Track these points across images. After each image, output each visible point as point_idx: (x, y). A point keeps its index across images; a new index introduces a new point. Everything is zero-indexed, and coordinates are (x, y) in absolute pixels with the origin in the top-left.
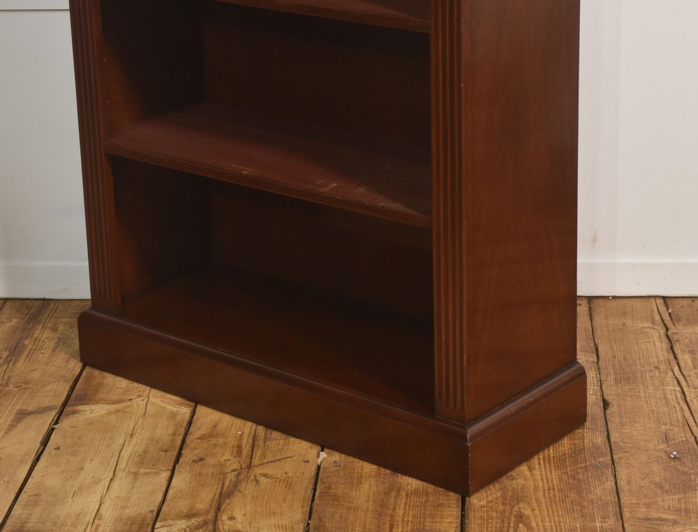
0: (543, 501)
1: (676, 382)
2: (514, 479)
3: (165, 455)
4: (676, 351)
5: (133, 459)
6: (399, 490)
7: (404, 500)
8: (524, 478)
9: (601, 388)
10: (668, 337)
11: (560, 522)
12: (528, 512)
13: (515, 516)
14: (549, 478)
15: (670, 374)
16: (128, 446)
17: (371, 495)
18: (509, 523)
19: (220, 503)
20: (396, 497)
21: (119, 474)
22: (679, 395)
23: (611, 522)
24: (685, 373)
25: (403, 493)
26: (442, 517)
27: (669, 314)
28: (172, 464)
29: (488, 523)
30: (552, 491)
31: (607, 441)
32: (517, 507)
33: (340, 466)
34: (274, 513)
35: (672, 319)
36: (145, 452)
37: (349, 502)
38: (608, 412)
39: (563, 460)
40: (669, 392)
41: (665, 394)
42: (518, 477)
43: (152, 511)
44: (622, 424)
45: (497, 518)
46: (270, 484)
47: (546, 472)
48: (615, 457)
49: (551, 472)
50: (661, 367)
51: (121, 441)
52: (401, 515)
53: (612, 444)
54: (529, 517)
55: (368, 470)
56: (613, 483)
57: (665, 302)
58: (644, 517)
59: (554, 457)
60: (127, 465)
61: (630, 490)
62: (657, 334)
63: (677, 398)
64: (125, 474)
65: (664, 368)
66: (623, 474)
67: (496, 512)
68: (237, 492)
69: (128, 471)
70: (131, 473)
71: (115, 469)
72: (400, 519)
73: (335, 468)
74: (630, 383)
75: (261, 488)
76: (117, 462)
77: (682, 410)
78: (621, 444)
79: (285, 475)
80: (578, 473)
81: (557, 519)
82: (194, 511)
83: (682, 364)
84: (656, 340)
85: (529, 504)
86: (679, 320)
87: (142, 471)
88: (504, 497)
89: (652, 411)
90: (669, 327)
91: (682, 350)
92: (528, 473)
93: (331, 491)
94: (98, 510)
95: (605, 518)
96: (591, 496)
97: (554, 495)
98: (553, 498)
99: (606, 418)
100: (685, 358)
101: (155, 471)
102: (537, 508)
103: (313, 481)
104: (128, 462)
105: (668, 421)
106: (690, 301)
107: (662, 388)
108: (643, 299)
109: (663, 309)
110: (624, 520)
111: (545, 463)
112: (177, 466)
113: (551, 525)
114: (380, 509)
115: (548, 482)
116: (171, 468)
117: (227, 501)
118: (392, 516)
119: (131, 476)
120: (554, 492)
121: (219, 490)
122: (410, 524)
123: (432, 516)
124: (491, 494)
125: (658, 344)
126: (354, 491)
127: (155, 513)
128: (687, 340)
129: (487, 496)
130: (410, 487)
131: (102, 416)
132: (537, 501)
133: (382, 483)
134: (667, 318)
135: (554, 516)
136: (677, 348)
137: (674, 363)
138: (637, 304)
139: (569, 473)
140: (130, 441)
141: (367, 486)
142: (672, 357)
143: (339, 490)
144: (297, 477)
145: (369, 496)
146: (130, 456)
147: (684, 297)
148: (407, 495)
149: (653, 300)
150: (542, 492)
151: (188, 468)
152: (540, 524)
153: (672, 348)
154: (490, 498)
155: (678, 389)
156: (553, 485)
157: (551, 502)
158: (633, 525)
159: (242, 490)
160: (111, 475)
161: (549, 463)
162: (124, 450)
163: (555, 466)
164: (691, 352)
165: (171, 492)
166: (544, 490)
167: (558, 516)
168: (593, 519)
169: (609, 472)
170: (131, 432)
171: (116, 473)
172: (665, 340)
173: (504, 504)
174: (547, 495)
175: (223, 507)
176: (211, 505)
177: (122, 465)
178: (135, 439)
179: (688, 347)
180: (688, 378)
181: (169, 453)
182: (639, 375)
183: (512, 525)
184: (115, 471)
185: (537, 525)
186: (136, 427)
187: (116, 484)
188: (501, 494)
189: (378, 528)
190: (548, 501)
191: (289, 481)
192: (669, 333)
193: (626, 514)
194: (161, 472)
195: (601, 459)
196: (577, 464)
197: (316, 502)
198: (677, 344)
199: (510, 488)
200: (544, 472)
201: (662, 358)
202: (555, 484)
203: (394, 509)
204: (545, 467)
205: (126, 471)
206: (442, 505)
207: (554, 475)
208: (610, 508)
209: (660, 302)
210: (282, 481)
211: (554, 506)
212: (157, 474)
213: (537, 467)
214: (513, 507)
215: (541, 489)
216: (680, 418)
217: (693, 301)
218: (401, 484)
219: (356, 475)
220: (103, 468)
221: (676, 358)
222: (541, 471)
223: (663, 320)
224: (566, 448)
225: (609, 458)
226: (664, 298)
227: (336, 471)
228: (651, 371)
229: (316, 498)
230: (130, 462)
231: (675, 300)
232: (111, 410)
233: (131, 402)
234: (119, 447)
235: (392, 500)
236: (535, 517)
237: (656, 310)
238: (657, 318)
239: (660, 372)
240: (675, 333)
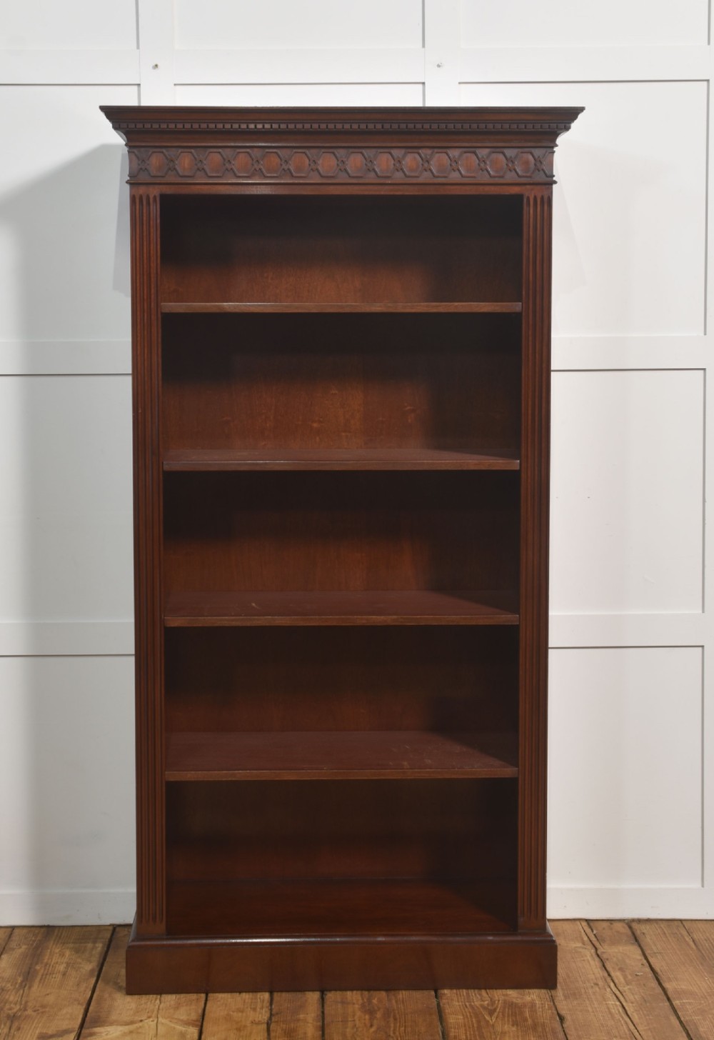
1: (615, 998)
4: (608, 968)
9: (555, 1002)
10: (598, 955)
15: (608, 990)
22: (621, 1009)
24: (620, 989)
27: (595, 935)
35: (598, 940)
38: (565, 1025)
40: (611, 1006)
41: (608, 1008)
50: (600, 983)
57: (588, 924)
62: (588, 953)
63: (619, 1012)
65: (602, 984)
74: (577, 999)
77: (626, 1023)
83: (616, 981)
84: (590, 959)
86: (604, 941)
89: (602, 1024)
90: (597, 948)
91: (613, 968)
99: (564, 1031)
100: (617, 975)
105: (617, 1034)
106: (608, 923)
107: (604, 1003)
108: (569, 922)
109: (588, 931)
125: (592, 962)
128: (615, 959)
134: (593, 939)
136: (608, 966)
137: (609, 979)
138: (566, 926)
142: (606, 975)
147: (603, 920)
149: (578, 923)
153: (604, 966)
155: (618, 1003)
164: (621, 969)
172: (597, 959)
179: (617, 965)
180: (624, 994)
182: (583, 991)
192: (599, 952)
198: (607, 962)
201: (598, 975)
209: (584, 924)
216: (626, 1031)
217: (611, 924)
221: (609, 975)
223: (590, 941)
226: (586, 920)
228: (592, 987)
231: (596, 922)
237: (583, 931)
238: (586, 939)
239: (599, 988)
240: (604, 952)
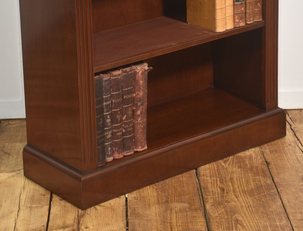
0: (247, 212)
1: (301, 152)
2: (229, 202)
3: (44, 197)
4: (297, 136)
5: (27, 200)
6: (171, 210)
7: (175, 215)
8: (235, 202)
9: (264, 156)
10: (292, 129)
11: (258, 223)
12: (240, 218)
13: (234, 221)
14: (247, 201)
15: (297, 148)
16: (23, 193)
17: (157, 213)
18: (232, 224)
19: (79, 220)
20: (170, 214)
21: (22, 208)
23: (284, 222)
25: (174, 211)
26: (197, 222)
27: (290, 118)
28: (49, 202)
29: (221, 225)
30: (250, 208)
31: (272, 182)
32: (234, 216)
33: (137, 199)
34: (109, 224)
35: (291, 120)
36: (33, 196)
37: (147, 217)
38: (270, 167)
39: (252, 192)
40: (299, 157)
41: (297, 157)
42: (231, 201)
43: (44, 226)
44: (279, 174)
45: (225, 222)
46: (103, 210)
47: (245, 198)
48: (279, 190)
49: (248, 198)
50: (292, 144)
51: (19, 191)
52: (175, 222)
53: (276, 183)
54: (241, 221)
55: (153, 201)
56: (281, 202)
58: (300, 219)
59: (247, 190)
60: (25, 203)
61: (290, 206)
64: (25, 208)
65: (294, 144)
66: (285, 198)
67: (224, 219)
68: (86, 215)
69: (26, 206)
70: (28, 207)
71: (19, 205)
72: (175, 224)
73: (135, 200)
74: (278, 153)
75: (98, 212)
76: (19, 202)
78: (280, 183)
79: (110, 205)
80: (262, 198)
81: (256, 221)
82: (66, 225)
85: (240, 214)
86: (296, 121)
87: (34, 206)
88: (227, 212)
89: (293, 166)
90: (291, 124)
91: (301, 136)
92: (235, 199)
93: (136, 212)
94: (15, 227)
95: (281, 220)
96: (271, 209)
97: (252, 210)
98: (251, 211)
99: (269, 170)
101: (40, 205)
102: (244, 216)
103: (125, 207)
104: (25, 202)
106: (299, 111)
107: (295, 155)
110: (291, 221)
111: (243, 194)
112: (52, 203)
113: (254, 225)
114: (163, 220)
115: (247, 203)
116: (48, 204)
117: (82, 219)
118: (171, 223)
119: (29, 208)
120: (252, 208)
121: (77, 214)
122: (181, 227)
123: (192, 222)
124: (220, 210)
125: (288, 133)
126: (148, 211)
127: (45, 227)
128: (302, 131)
129: (217, 212)
130: (176, 208)
131: (6, 179)
132: (244, 213)
133: (162, 207)
134: (289, 120)
135: (254, 220)
136: (297, 134)
137: (298, 142)
139: (257, 198)
140: (23, 191)
141: (154, 209)
142: (296, 139)
143: (140, 211)
144: (117, 206)
145: (156, 214)
146: (26, 198)
147: (295, 109)
148: (176, 212)
150: (245, 208)
151: (58, 204)
152: (248, 224)
153: (295, 135)
154: (219, 212)
156: (250, 205)
157: (251, 213)
158: (296, 223)
159: (89, 213)
160: (18, 209)
161: (246, 193)
162: (22, 196)
163: (249, 195)
165: (51, 216)
166: (246, 207)
167: (256, 220)
168: (275, 221)
169: (278, 197)
170: (23, 187)
171: (20, 207)
172: (291, 131)
173: (227, 215)
174: (248, 209)
175: (81, 222)
176: (74, 222)
177: (22, 203)
178: (26, 191)
181: (46, 196)
182: (282, 149)
183: (234, 225)
184: (19, 207)
185: (247, 225)
186: (25, 184)
187: (21, 213)
188: (225, 210)
189: (165, 229)
190: (249, 212)
191: (113, 208)
192: (292, 127)
193: (291, 218)
194: (44, 206)
195: (272, 191)
196: (260, 194)
197: (129, 218)
199: (228, 207)
200: (244, 198)
201: (291, 140)
202: (251, 204)
203: (171, 219)
204: (244, 195)
205: (25, 206)
206: (195, 217)
207: (250, 199)
208: (282, 215)
210: (109, 208)
211: (253, 215)
212: (42, 207)
213: (240, 196)
214: (232, 216)
215: (244, 206)
217: (301, 111)
218: (171, 207)
219: (147, 203)
220: (12, 205)
221: (298, 140)
222: (242, 198)
224: (253, 186)
225: (276, 190)
226: (285, 110)
227: (136, 202)
228: (287, 146)
229: (129, 216)
230: (26, 201)
231: (291, 111)
232: (10, 176)
233: (20, 171)
234: (18, 194)
235: (169, 215)
236: (245, 221)
239: (292, 147)
240: (295, 127)
